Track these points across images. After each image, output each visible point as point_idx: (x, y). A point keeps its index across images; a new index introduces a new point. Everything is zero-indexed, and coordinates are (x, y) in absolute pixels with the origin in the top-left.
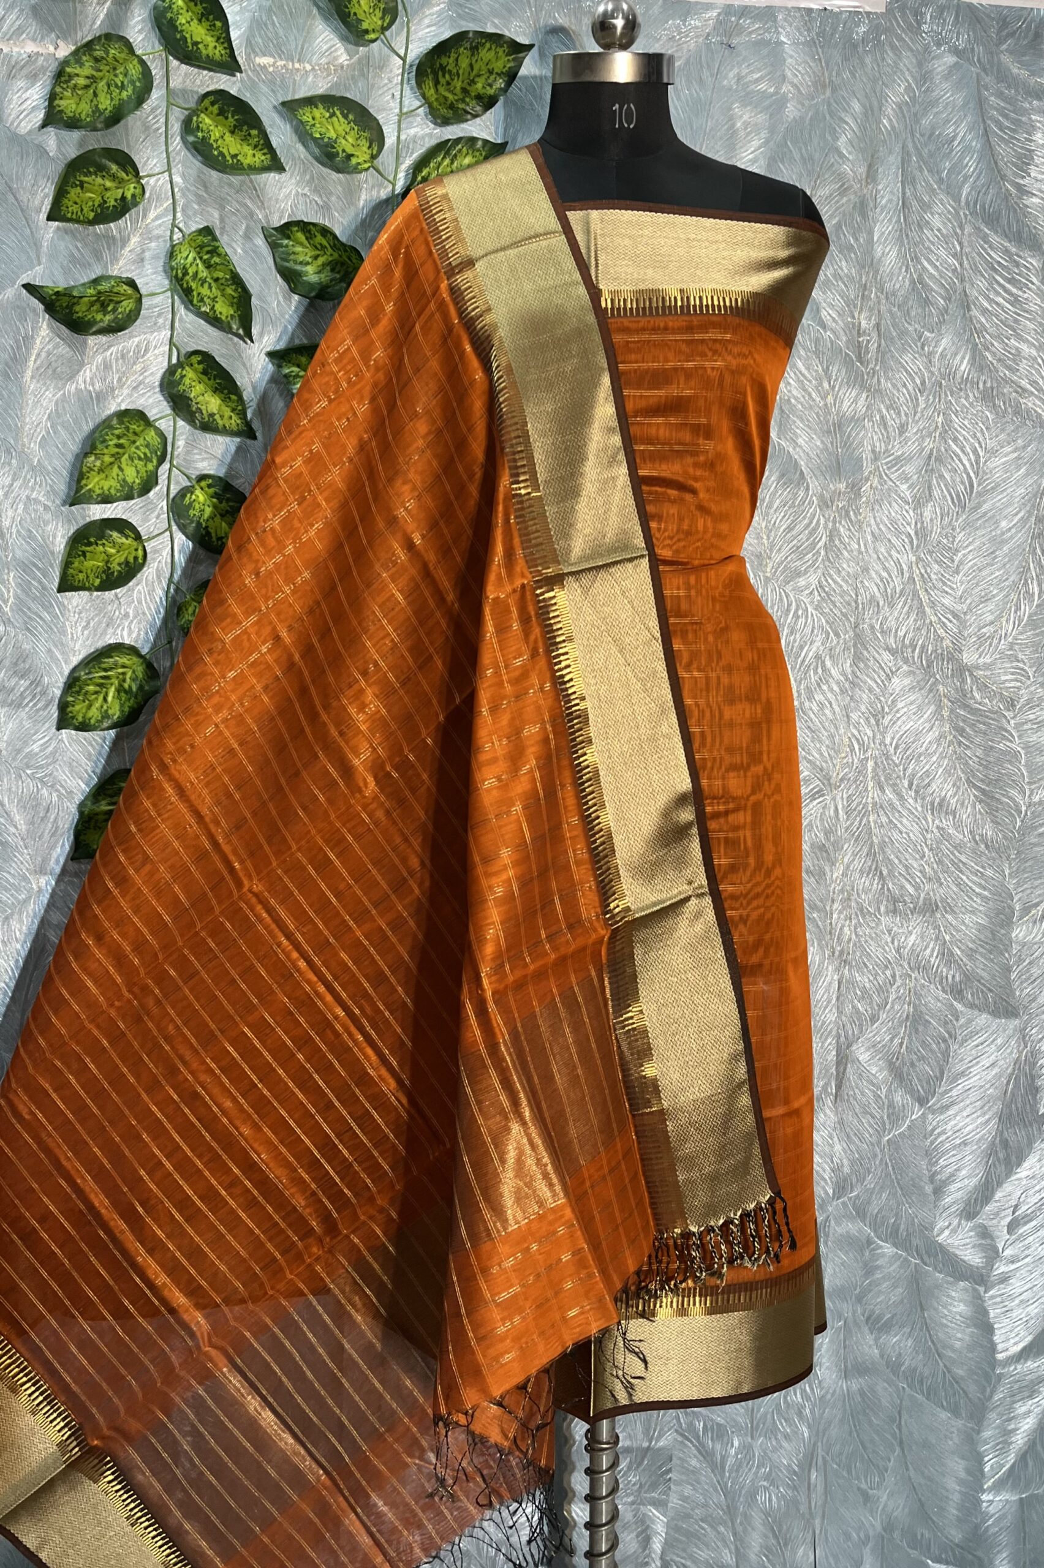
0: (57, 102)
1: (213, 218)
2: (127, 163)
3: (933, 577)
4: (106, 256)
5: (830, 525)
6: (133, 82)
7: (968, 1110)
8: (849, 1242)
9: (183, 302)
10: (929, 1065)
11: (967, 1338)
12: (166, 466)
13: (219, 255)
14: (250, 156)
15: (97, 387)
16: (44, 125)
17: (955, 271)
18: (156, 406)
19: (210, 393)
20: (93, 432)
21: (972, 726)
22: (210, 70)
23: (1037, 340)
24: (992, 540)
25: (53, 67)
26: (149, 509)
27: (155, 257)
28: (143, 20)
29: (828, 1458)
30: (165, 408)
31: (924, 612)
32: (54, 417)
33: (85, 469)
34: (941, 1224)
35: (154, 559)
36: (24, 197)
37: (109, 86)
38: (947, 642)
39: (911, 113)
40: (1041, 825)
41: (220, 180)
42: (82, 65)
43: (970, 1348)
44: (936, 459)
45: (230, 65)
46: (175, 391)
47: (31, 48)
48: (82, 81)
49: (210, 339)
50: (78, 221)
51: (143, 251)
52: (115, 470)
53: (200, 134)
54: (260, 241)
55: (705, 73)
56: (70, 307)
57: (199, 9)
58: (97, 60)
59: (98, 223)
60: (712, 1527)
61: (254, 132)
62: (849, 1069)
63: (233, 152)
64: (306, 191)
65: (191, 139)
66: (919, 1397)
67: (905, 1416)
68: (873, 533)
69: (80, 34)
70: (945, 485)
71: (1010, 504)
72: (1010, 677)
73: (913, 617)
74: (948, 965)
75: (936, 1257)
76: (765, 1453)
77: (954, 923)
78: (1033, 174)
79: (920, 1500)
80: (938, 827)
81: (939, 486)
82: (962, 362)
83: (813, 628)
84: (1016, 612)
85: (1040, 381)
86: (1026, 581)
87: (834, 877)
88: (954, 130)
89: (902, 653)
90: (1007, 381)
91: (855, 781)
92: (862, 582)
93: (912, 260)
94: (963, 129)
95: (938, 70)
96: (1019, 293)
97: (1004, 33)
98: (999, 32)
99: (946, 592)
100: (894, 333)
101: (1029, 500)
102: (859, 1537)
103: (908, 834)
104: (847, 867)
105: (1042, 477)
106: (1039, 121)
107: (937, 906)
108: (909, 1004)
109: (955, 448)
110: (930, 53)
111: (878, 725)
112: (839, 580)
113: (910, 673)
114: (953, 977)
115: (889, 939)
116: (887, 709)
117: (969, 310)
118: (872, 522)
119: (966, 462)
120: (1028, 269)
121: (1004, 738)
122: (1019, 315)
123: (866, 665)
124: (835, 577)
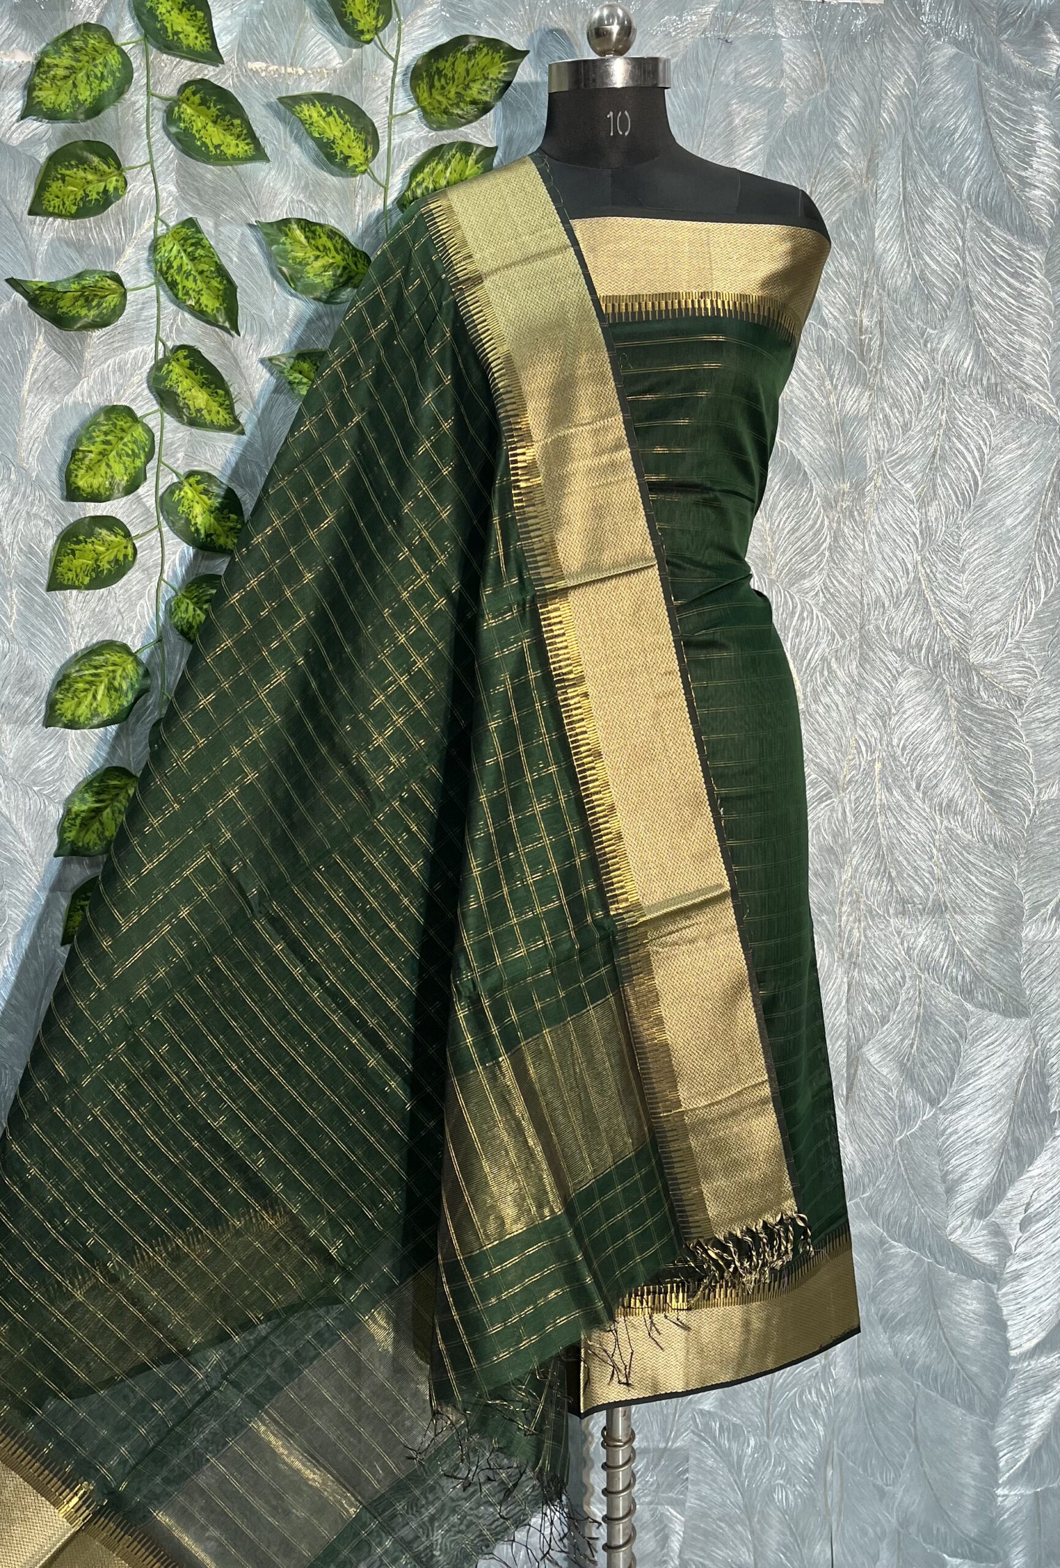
0: (35, 94)
1: (196, 209)
2: (108, 155)
3: (938, 576)
5: (833, 526)
6: (112, 73)
7: (979, 1109)
8: (862, 1243)
10: (939, 1065)
11: (980, 1335)
12: (154, 462)
14: (234, 146)
16: (23, 117)
17: (956, 265)
18: (144, 404)
19: (197, 388)
20: (79, 429)
21: (979, 725)
22: (191, 60)
23: (1040, 335)
24: (996, 538)
26: (138, 506)
29: (843, 1456)
30: (152, 404)
31: (929, 612)
32: (51, 429)
34: (952, 1223)
35: (144, 558)
37: (88, 77)
38: (952, 642)
39: (910, 106)
42: (60, 55)
43: (983, 1345)
44: (939, 458)
45: (212, 56)
46: (161, 387)
48: (61, 72)
50: (60, 215)
53: (182, 125)
55: (702, 70)
56: (54, 302)
58: (76, 50)
59: (82, 217)
60: (729, 1526)
61: (237, 121)
62: (861, 1072)
63: (216, 142)
65: (173, 130)
66: (932, 1394)
67: (918, 1411)
68: (876, 533)
70: (950, 484)
71: (1015, 501)
72: (1019, 676)
73: (919, 617)
74: (958, 966)
75: (949, 1256)
76: (781, 1452)
77: (963, 923)
78: (1035, 166)
79: (935, 1495)
80: (946, 828)
81: (944, 485)
82: (965, 358)
83: (819, 630)
84: (1022, 610)
85: (1045, 377)
86: (1032, 578)
87: (844, 877)
88: (955, 123)
89: (909, 654)
90: (1010, 376)
91: (863, 784)
92: (867, 583)
93: (914, 256)
94: (963, 122)
95: (939, 61)
96: (1023, 287)
97: (1004, 23)
98: (999, 22)
99: (952, 592)
100: (896, 331)
101: (1034, 498)
102: (875, 1532)
103: (916, 835)
104: (856, 869)
105: (1047, 473)
106: (1041, 112)
107: (946, 907)
108: (919, 1005)
109: (959, 445)
110: (929, 44)
111: (885, 727)
112: (844, 581)
113: (917, 673)
114: (963, 977)
115: (898, 941)
116: (893, 711)
117: (972, 305)
118: (877, 522)
119: (970, 460)
120: (1031, 262)
121: (1012, 737)
122: (1022, 309)
123: (872, 666)
124: (840, 578)
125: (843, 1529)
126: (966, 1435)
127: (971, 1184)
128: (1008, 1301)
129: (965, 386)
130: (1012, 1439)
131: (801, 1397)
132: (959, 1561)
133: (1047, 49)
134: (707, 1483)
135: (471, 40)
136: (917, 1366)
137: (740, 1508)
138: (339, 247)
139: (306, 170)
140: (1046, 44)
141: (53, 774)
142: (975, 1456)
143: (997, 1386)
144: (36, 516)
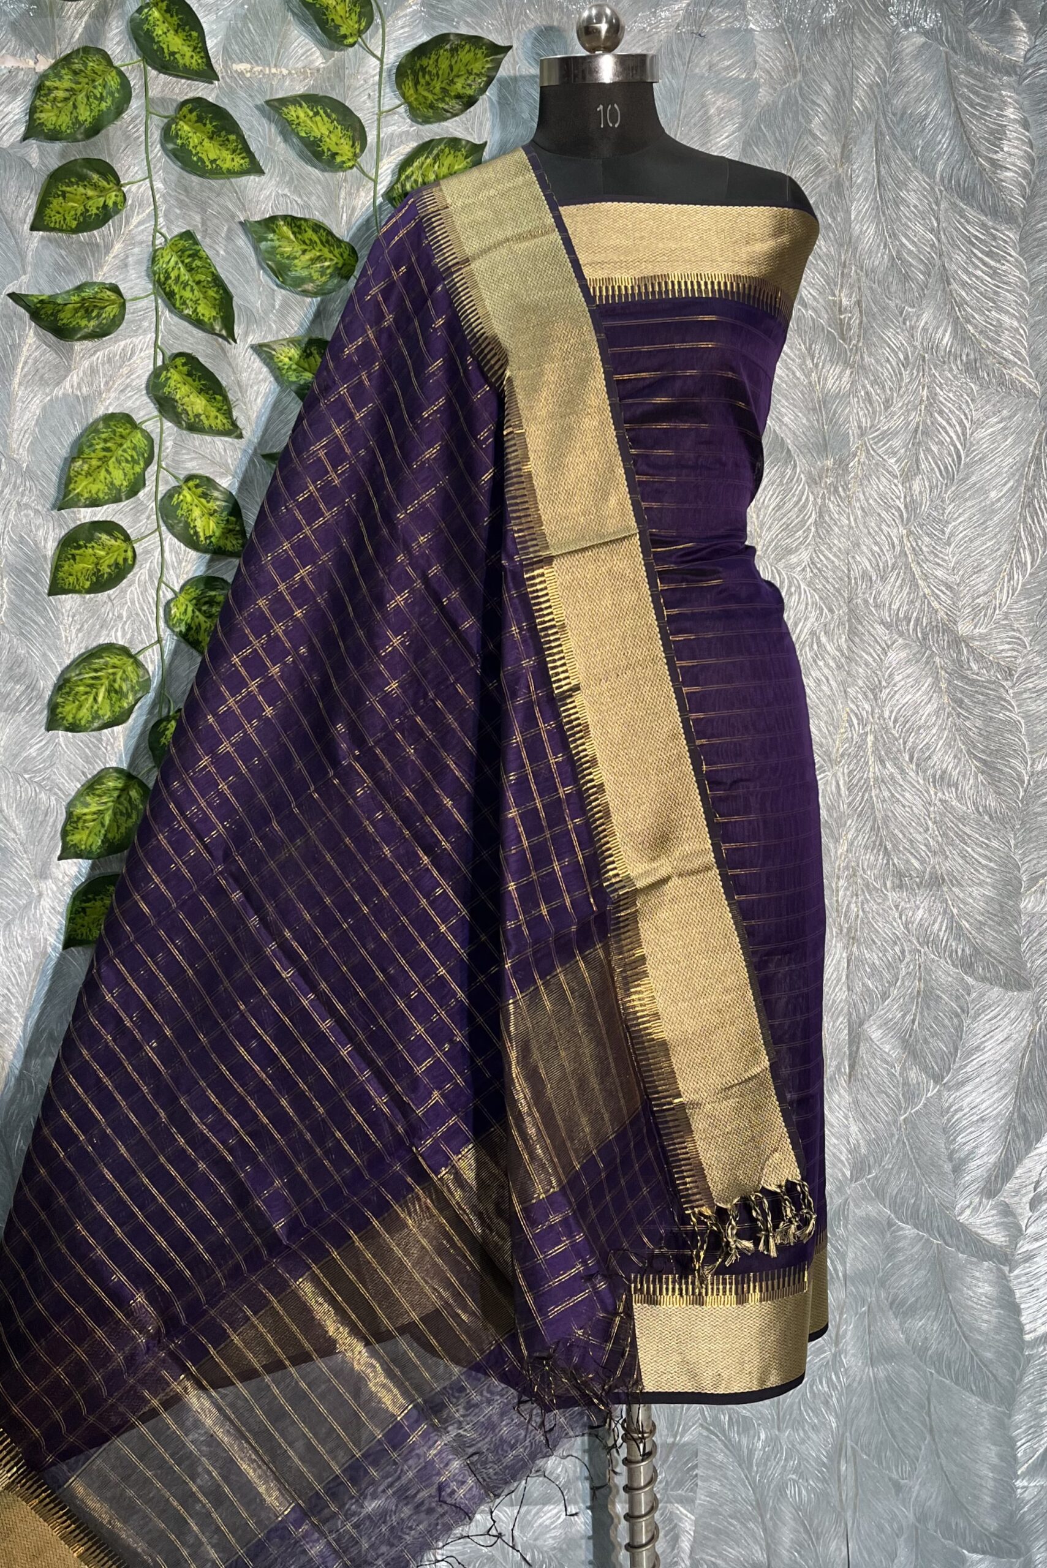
0: (37, 115)
1: (194, 222)
2: (108, 172)
3: (925, 549)
4: (91, 263)
5: (819, 501)
6: (112, 94)
7: (985, 1085)
8: (869, 1225)
9: (167, 306)
10: (942, 1041)
11: (993, 1319)
12: (153, 467)
13: (200, 258)
14: (229, 160)
15: (84, 390)
16: (25, 138)
17: (932, 246)
18: (143, 410)
19: (195, 394)
20: (81, 435)
21: (971, 697)
22: (188, 79)
23: (1019, 312)
24: (982, 511)
25: (33, 80)
26: (138, 511)
27: (139, 262)
28: (121, 33)
29: (858, 1449)
30: (152, 409)
31: (917, 585)
32: (42, 421)
33: (72, 474)
34: (961, 1203)
35: (146, 560)
36: (8, 209)
37: (88, 98)
38: (941, 614)
39: (883, 92)
40: (1044, 794)
41: (201, 184)
42: (61, 78)
43: (997, 1330)
44: (923, 433)
45: (208, 74)
46: (160, 393)
47: (11, 63)
48: (61, 94)
49: (194, 342)
50: (61, 230)
51: (127, 257)
52: (103, 473)
53: (179, 142)
54: (242, 242)
55: (677, 62)
56: (55, 314)
57: (175, 20)
58: (75, 73)
59: (82, 231)
60: (742, 1523)
61: (232, 137)
62: (862, 1050)
63: (212, 156)
64: (286, 191)
65: (170, 146)
66: (948, 1382)
67: (934, 1400)
68: (863, 509)
69: (58, 47)
70: (933, 458)
71: (998, 474)
72: (1007, 647)
73: (906, 590)
74: (958, 938)
75: (959, 1240)
76: (793, 1445)
77: (961, 895)
78: (1006, 149)
79: (953, 1488)
80: (940, 800)
81: (927, 459)
82: (944, 335)
83: (807, 604)
84: (1009, 581)
85: (1023, 352)
86: (1018, 550)
87: (839, 854)
88: (926, 109)
89: (897, 626)
90: (990, 352)
91: (856, 757)
92: (853, 557)
93: (890, 237)
94: (934, 107)
95: (908, 51)
96: (998, 265)
97: (972, 11)
98: (966, 10)
99: (938, 564)
100: (875, 310)
101: (1018, 470)
102: (891, 1527)
103: (911, 808)
104: (852, 844)
105: (1029, 446)
106: (1010, 97)
107: (943, 880)
108: (920, 980)
109: (940, 419)
110: (899, 34)
111: (876, 700)
112: (830, 556)
113: (906, 646)
114: (963, 950)
115: (897, 915)
116: (884, 683)
117: (949, 284)
118: (862, 497)
119: (952, 434)
120: (1005, 242)
121: (1004, 708)
122: (999, 287)
123: (861, 640)
124: (826, 552)
125: (858, 1527)
126: (982, 1424)
127: (979, 1162)
128: (1020, 1283)
129: (944, 362)
130: (1031, 1428)
131: (811, 1387)
132: (980, 1556)
133: (1015, 36)
134: (716, 1479)
135: (452, 37)
136: (930, 1352)
137: (751, 1505)
138: (324, 240)
139: (291, 165)
140: (1012, 31)
141: (44, 761)
142: (992, 1447)
143: (1012, 1372)
144: (27, 506)
